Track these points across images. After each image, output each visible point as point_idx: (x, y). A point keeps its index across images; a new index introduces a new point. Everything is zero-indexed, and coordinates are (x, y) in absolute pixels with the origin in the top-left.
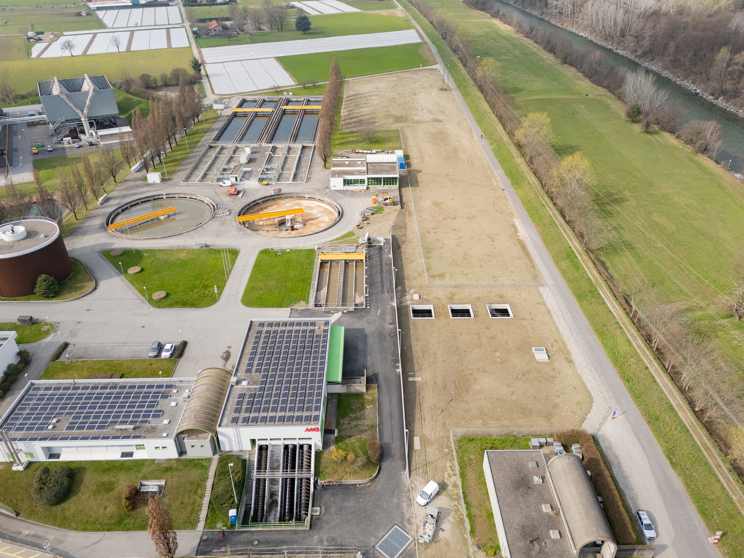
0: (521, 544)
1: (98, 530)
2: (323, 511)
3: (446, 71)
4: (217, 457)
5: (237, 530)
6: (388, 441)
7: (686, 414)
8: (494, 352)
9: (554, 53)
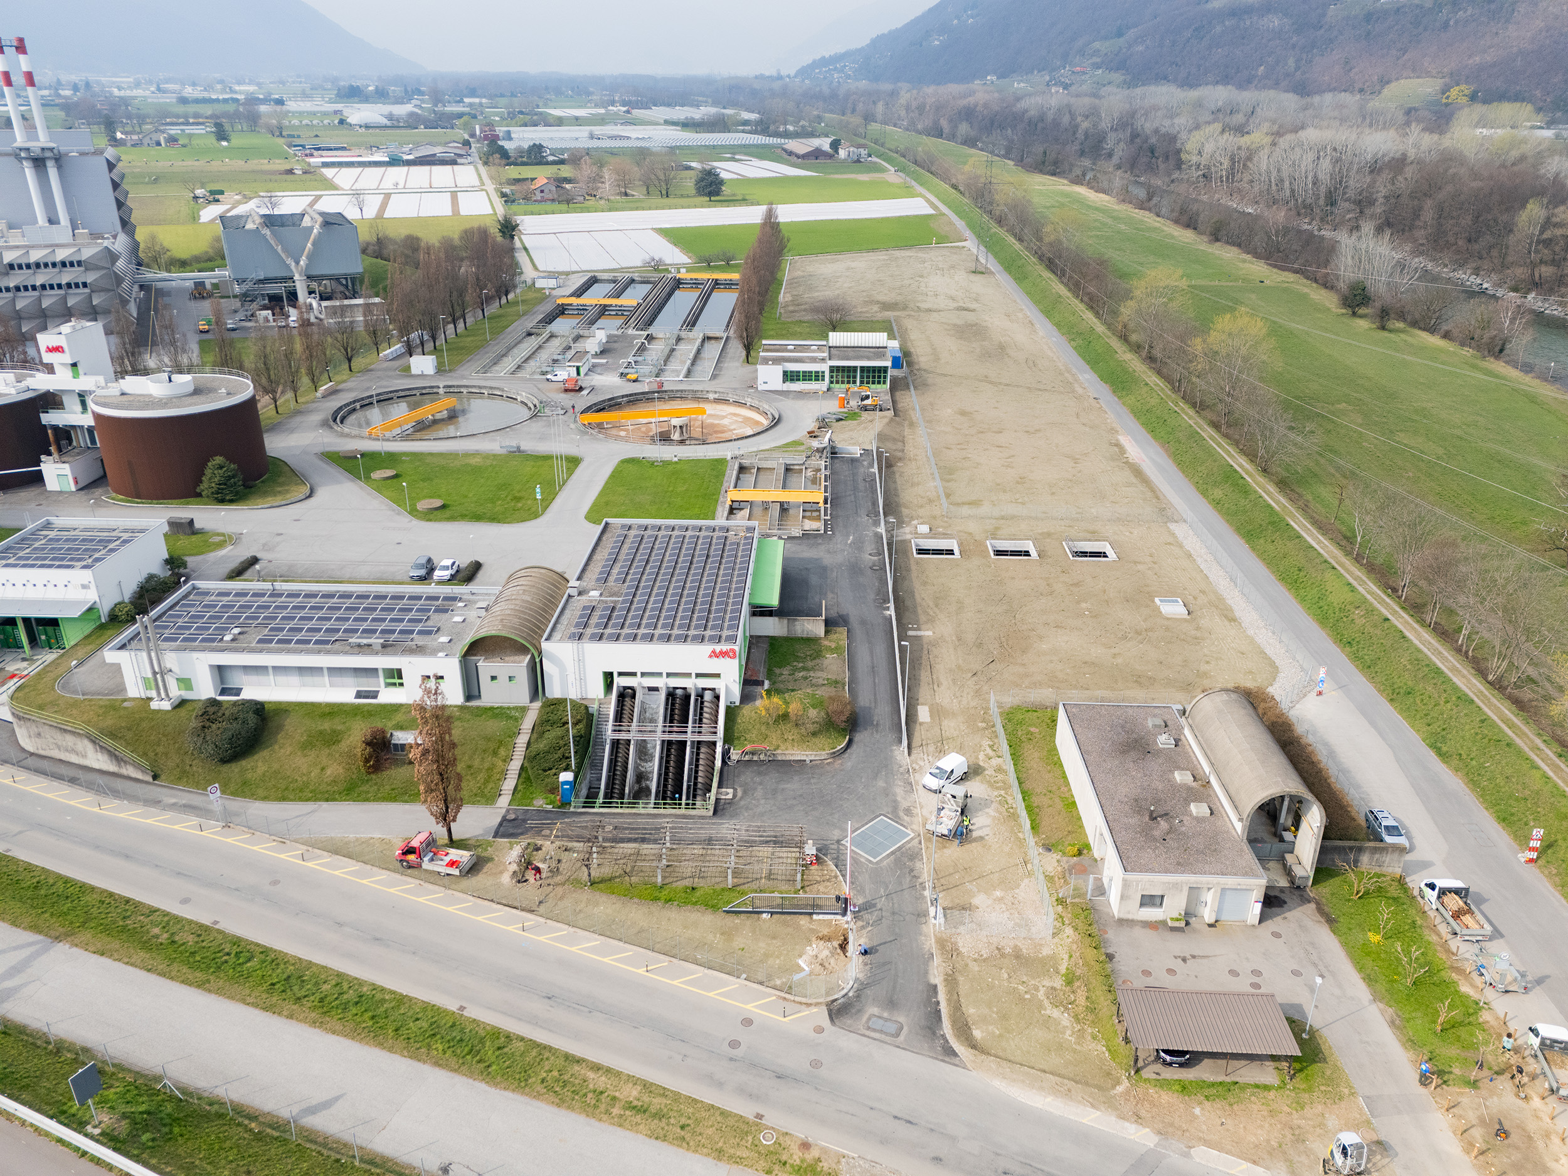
0: (1133, 821)
1: (308, 800)
2: (740, 793)
3: (982, 248)
4: (537, 705)
5: (572, 809)
6: (867, 705)
7: (1468, 680)
8: (1078, 602)
9: (1195, 229)
